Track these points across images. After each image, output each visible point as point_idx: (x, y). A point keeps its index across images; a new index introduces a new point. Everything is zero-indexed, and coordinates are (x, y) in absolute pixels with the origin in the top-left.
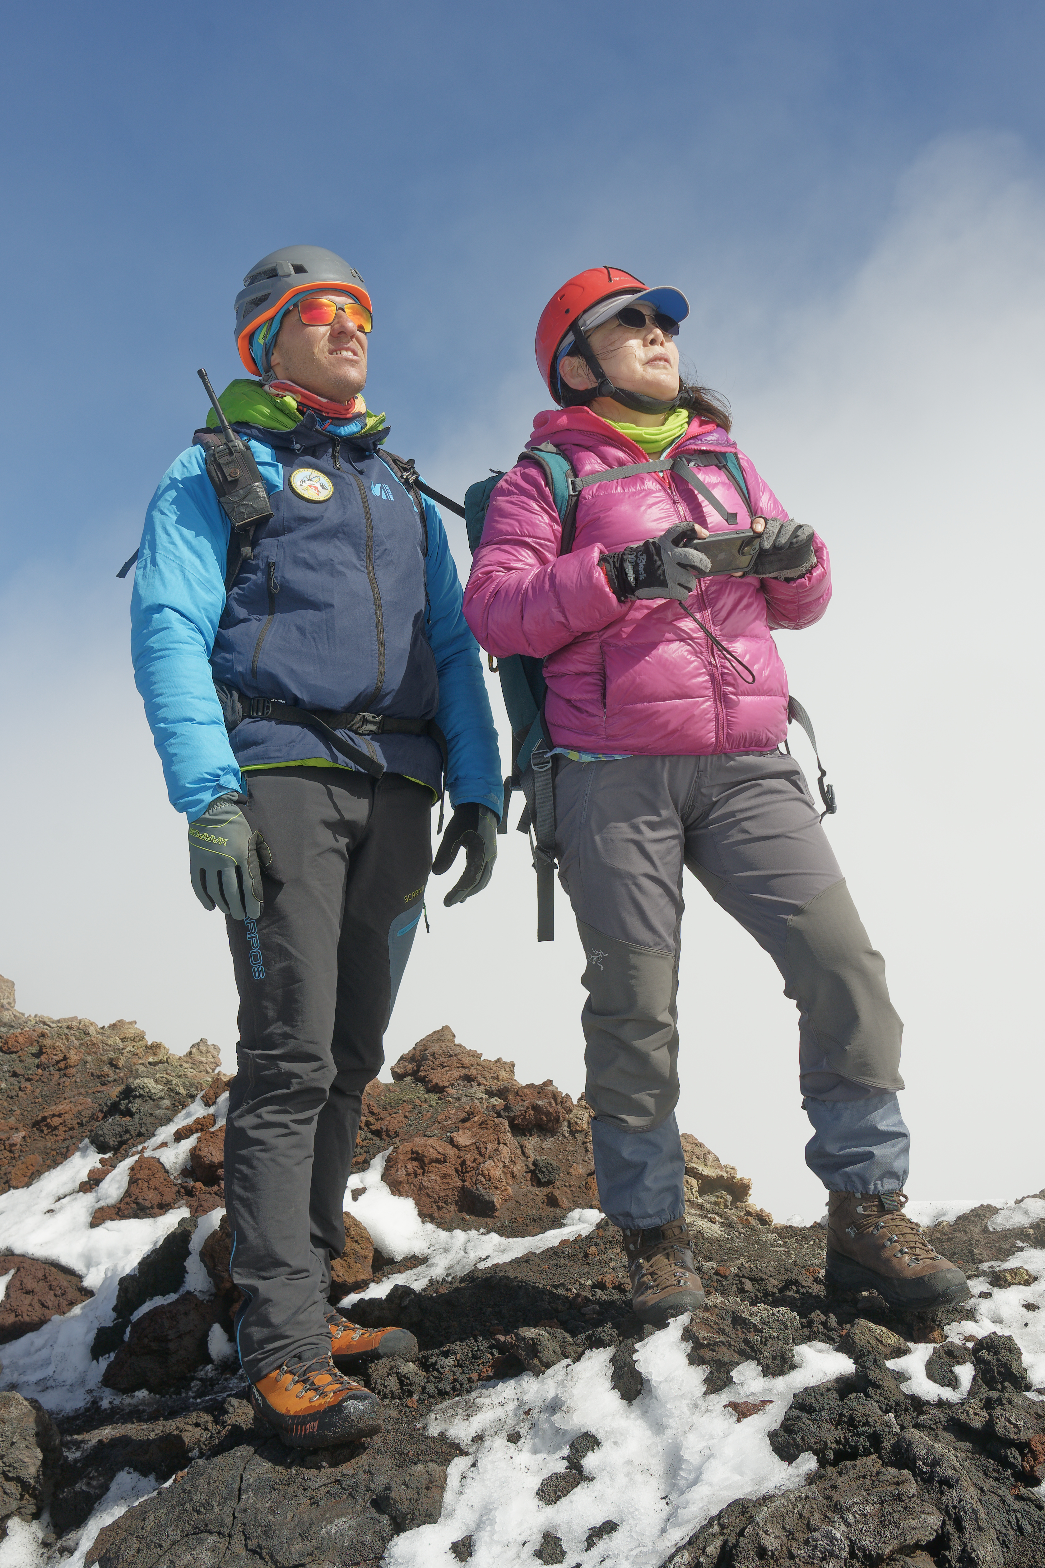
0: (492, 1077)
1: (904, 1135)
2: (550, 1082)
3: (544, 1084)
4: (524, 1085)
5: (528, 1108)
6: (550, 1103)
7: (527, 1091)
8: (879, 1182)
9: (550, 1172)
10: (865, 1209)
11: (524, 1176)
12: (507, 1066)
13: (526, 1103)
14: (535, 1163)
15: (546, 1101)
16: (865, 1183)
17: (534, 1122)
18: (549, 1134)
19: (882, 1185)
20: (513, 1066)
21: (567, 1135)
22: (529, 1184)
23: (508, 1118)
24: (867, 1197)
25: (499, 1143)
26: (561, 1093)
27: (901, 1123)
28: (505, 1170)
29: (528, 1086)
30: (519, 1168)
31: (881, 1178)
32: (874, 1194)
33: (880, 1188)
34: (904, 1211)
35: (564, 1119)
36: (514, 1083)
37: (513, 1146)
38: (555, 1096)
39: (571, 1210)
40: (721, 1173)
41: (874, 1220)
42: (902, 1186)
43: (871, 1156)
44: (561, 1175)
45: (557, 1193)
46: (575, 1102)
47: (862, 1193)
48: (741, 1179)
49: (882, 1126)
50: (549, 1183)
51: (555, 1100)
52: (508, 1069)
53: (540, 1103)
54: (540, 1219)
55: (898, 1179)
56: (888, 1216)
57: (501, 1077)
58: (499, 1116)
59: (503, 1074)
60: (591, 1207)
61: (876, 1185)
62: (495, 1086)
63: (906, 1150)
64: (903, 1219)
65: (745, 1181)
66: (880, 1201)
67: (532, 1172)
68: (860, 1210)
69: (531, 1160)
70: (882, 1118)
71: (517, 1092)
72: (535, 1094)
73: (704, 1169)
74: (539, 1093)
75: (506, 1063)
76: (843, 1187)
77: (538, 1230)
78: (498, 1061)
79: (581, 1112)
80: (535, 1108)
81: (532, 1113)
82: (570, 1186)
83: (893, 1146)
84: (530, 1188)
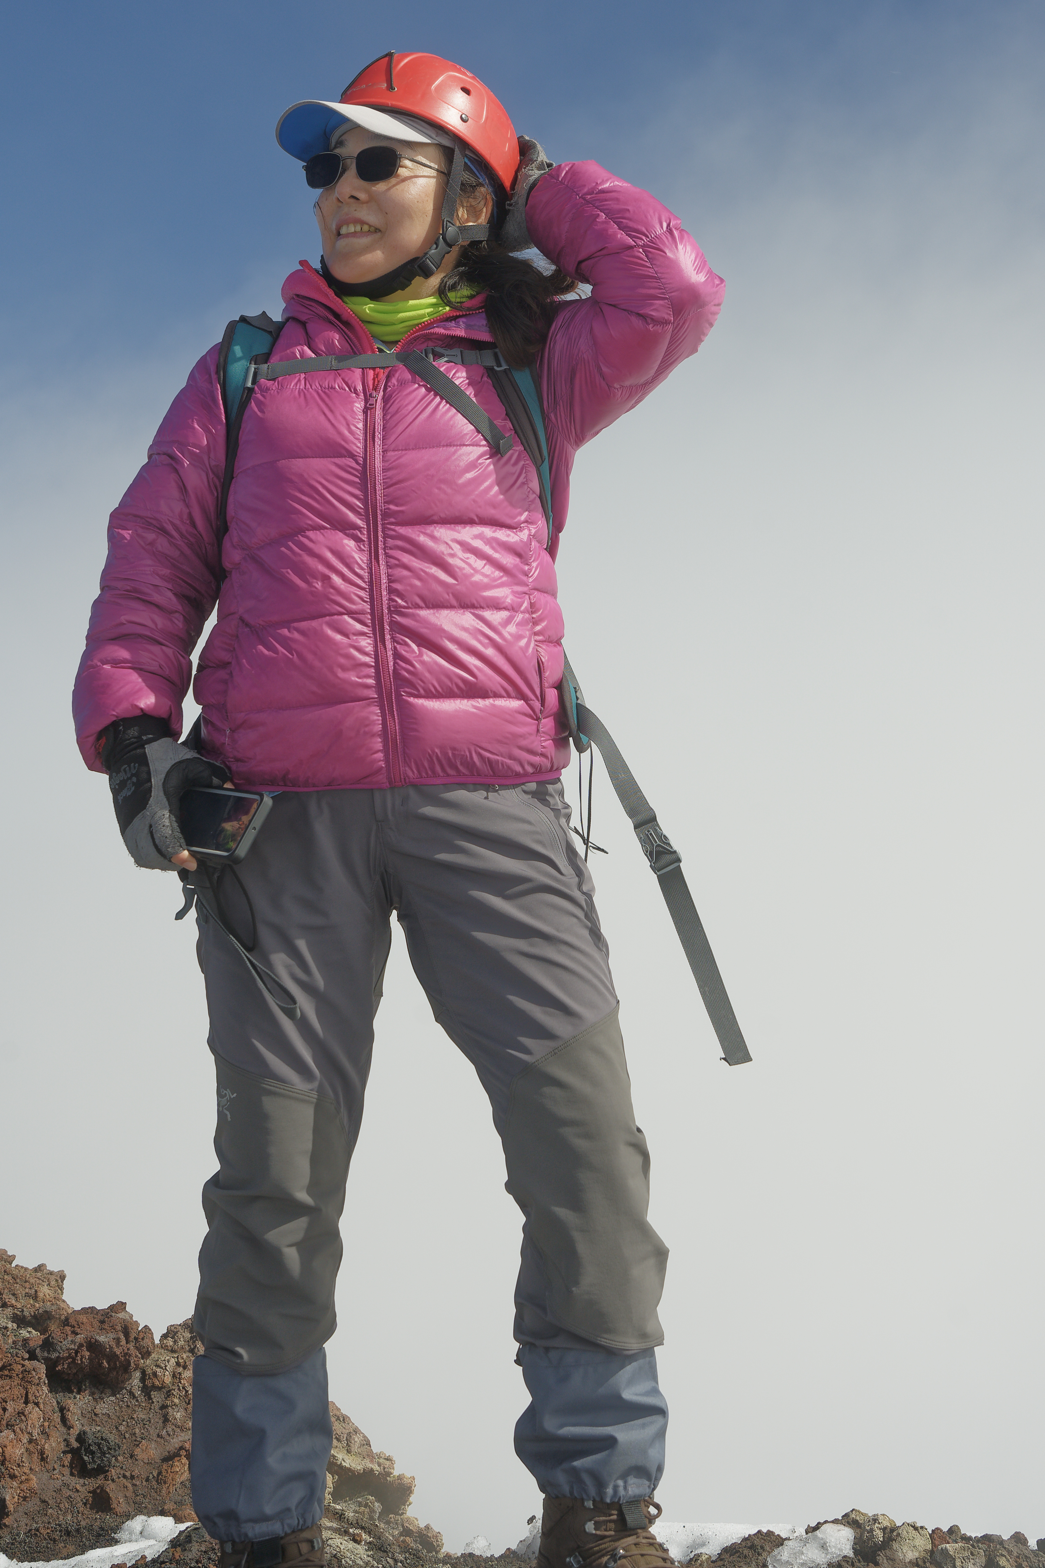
0: (27, 1295)
1: (661, 1412)
2: (121, 1306)
3: (112, 1308)
4: (78, 1308)
5: (81, 1345)
6: (118, 1340)
7: (83, 1318)
8: (620, 1483)
9: (104, 1454)
10: (597, 1526)
11: (60, 1459)
12: (52, 1278)
13: (79, 1338)
14: (81, 1438)
15: (111, 1336)
16: (601, 1485)
17: (87, 1370)
18: (108, 1391)
19: (625, 1488)
20: (63, 1277)
21: (138, 1393)
22: (67, 1471)
23: (47, 1361)
24: (601, 1507)
25: (26, 1402)
26: (137, 1323)
27: (655, 1391)
28: (31, 1447)
29: (85, 1311)
30: (53, 1445)
31: (624, 1476)
32: (612, 1503)
33: (621, 1492)
34: (654, 1530)
35: (137, 1366)
36: (62, 1305)
37: (48, 1408)
38: (127, 1328)
39: (129, 1517)
40: (370, 1465)
41: (607, 1545)
42: (654, 1489)
43: (610, 1442)
44: (120, 1458)
45: (110, 1487)
46: (157, 1341)
47: (594, 1501)
48: (400, 1477)
49: (629, 1394)
50: (101, 1471)
51: (126, 1334)
52: (53, 1283)
53: (102, 1339)
54: (78, 1531)
55: (649, 1479)
56: (631, 1540)
57: (41, 1295)
58: (33, 1356)
59: (45, 1291)
60: (163, 1513)
61: (616, 1488)
62: (29, 1308)
63: (661, 1434)
64: (651, 1544)
65: (406, 1481)
66: (621, 1515)
67: (75, 1452)
68: (590, 1527)
69: (74, 1432)
70: (630, 1382)
71: (67, 1319)
72: (96, 1324)
73: (346, 1457)
74: (102, 1322)
75: (51, 1273)
76: (566, 1489)
77: (71, 1548)
78: (40, 1268)
79: (165, 1356)
80: (93, 1346)
81: (87, 1354)
82: (132, 1477)
83: (644, 1426)
84: (68, 1479)
